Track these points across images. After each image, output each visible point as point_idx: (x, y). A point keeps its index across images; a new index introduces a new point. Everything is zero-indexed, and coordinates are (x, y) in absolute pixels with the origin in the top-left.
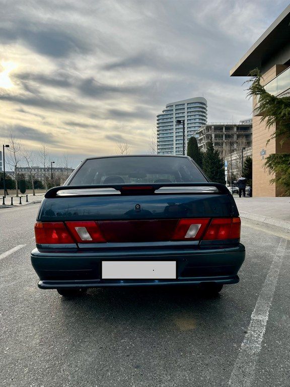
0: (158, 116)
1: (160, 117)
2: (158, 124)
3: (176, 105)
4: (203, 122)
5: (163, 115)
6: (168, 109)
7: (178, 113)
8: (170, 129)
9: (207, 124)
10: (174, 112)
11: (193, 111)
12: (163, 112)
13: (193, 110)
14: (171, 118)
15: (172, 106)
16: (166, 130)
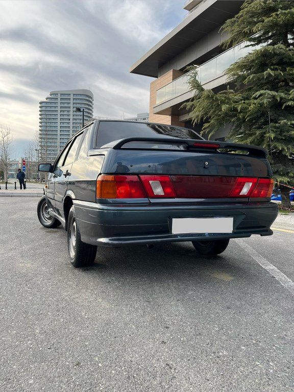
0: (41, 103)
1: (43, 105)
2: (40, 111)
3: (61, 94)
4: (89, 115)
5: (46, 103)
6: (52, 96)
7: (63, 103)
8: (54, 119)
9: (93, 117)
10: (59, 101)
11: (79, 103)
12: (47, 99)
13: (78, 101)
14: (55, 107)
15: (57, 94)
16: (50, 119)
